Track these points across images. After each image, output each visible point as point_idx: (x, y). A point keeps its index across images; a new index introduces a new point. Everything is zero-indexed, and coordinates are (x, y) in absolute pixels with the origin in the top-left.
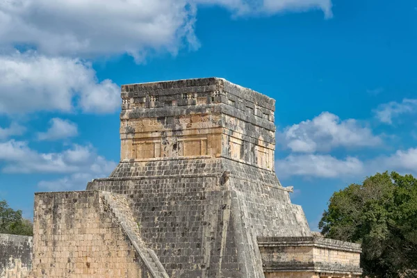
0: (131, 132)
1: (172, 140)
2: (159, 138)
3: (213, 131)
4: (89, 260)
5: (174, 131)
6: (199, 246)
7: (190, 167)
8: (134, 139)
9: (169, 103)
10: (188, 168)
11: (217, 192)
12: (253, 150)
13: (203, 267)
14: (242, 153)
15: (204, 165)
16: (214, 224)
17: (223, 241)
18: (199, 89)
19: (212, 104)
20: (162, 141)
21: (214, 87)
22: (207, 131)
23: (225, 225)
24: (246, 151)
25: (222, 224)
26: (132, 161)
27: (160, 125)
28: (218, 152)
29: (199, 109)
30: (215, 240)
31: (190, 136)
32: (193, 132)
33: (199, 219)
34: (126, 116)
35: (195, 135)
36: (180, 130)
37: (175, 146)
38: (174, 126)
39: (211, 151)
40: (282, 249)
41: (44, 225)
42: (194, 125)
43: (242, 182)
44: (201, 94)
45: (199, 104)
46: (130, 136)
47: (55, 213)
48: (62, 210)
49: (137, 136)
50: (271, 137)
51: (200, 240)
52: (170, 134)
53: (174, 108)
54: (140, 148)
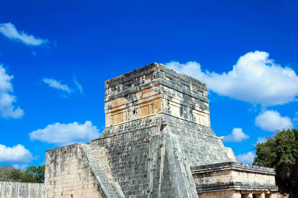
0: (111, 108)
1: (132, 109)
2: (125, 108)
3: (156, 97)
4: (72, 193)
5: (133, 102)
6: (145, 176)
7: (143, 123)
8: (112, 112)
9: (130, 85)
10: (141, 124)
11: (156, 136)
12: (191, 112)
13: (148, 192)
14: (181, 113)
15: (151, 121)
16: (155, 159)
17: (161, 171)
18: (146, 72)
19: (154, 80)
20: (127, 110)
21: (154, 69)
22: (152, 98)
23: (162, 159)
24: (184, 112)
25: (160, 158)
26: (111, 126)
27: (125, 100)
28: (160, 110)
29: (147, 85)
30: (156, 171)
31: (142, 103)
32: (144, 100)
33: (146, 157)
34: (107, 99)
35: (145, 102)
36: (136, 101)
37: (134, 112)
38: (133, 99)
39: (155, 110)
40: (208, 174)
41: (50, 171)
42: (144, 96)
43: (179, 130)
44: (147, 75)
45: (146, 82)
46: (110, 111)
47: (55, 162)
48: (59, 160)
49: (114, 110)
50: (205, 106)
51: (146, 172)
52: (131, 105)
53: (133, 88)
54: (115, 117)
